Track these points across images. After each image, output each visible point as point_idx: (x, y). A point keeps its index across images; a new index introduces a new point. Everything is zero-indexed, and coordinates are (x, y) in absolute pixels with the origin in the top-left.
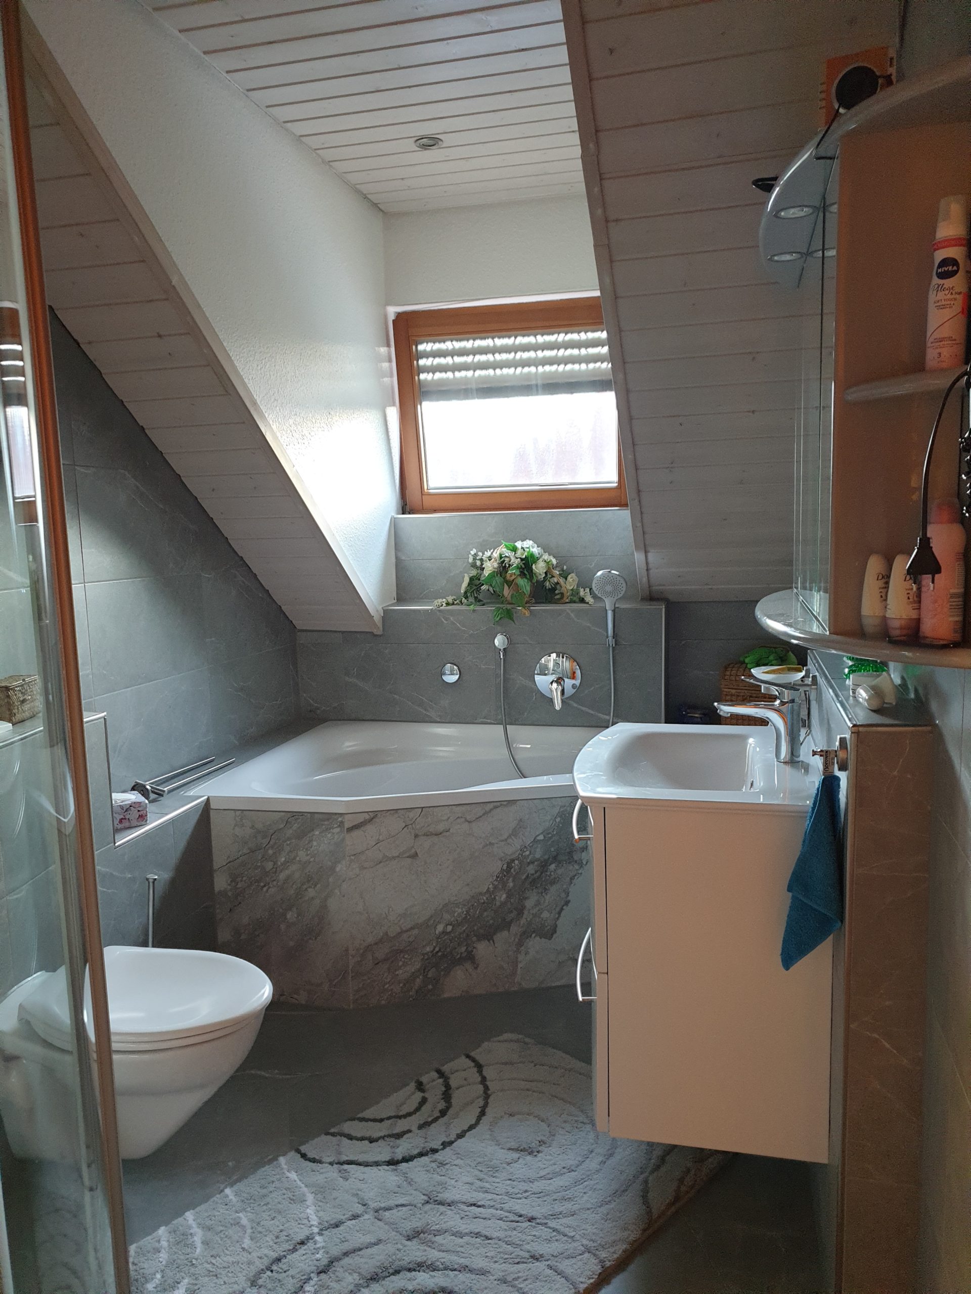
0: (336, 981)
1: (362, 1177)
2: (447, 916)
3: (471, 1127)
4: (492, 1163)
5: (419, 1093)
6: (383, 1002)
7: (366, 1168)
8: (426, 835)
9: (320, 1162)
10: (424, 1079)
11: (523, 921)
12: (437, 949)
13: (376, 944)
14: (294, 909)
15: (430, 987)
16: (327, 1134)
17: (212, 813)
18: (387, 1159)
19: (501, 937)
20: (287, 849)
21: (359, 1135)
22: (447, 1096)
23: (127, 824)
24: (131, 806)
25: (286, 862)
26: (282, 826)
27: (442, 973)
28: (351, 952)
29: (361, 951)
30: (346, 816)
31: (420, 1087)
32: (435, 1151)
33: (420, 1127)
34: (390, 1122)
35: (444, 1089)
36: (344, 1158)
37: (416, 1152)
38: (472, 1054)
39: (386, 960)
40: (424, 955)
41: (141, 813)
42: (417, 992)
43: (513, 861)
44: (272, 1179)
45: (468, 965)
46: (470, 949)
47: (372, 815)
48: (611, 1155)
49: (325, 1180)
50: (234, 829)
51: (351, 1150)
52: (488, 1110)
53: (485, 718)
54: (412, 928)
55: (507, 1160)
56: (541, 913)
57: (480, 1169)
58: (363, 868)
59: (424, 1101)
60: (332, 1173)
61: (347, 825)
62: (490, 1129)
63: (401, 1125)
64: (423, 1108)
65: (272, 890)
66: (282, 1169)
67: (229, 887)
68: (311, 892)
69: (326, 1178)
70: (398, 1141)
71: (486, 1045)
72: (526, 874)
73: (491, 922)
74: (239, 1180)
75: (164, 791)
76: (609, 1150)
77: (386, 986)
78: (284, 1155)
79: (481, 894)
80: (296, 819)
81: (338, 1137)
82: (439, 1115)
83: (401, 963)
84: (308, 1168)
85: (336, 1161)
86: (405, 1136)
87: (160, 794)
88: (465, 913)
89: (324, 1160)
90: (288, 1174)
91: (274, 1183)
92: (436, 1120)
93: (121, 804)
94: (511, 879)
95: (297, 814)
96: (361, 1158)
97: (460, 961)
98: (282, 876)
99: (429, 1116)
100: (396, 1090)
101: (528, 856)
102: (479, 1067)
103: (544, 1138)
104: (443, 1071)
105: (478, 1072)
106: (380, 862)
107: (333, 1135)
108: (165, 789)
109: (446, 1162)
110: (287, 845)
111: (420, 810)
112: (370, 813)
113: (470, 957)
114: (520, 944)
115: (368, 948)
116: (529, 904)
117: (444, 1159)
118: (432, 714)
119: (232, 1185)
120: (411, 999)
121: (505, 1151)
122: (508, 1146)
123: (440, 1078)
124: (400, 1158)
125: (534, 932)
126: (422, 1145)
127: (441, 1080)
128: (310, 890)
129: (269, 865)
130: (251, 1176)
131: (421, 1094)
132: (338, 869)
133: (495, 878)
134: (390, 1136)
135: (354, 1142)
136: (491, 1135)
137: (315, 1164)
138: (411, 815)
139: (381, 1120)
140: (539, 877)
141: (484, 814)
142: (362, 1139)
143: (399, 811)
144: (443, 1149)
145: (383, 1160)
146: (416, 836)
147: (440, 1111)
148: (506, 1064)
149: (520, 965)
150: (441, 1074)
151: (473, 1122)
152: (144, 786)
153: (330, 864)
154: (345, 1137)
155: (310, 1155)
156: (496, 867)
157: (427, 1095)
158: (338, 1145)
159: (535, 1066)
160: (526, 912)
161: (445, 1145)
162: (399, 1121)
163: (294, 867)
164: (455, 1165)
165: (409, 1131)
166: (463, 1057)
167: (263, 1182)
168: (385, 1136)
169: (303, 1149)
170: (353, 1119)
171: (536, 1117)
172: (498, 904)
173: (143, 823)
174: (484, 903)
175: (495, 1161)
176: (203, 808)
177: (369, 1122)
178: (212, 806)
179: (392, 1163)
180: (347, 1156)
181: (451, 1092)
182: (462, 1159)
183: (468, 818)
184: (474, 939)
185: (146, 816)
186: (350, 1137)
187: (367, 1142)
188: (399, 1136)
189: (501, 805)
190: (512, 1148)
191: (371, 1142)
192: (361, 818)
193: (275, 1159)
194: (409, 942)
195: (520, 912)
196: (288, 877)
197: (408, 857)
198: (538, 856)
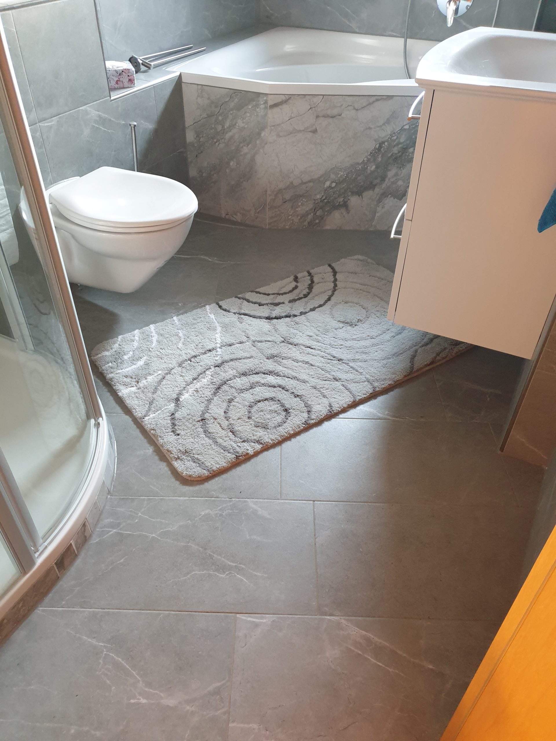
0: (259, 210)
1: (250, 323)
2: (333, 176)
3: (320, 306)
4: (326, 327)
5: (294, 282)
6: (287, 227)
7: (254, 319)
8: (324, 116)
9: (229, 311)
10: (299, 275)
11: (384, 186)
12: (324, 198)
13: (284, 189)
14: (235, 160)
15: (317, 221)
16: (236, 297)
17: (183, 85)
18: (267, 316)
19: (368, 195)
20: (231, 117)
21: (254, 301)
22: (311, 287)
23: (121, 86)
24: (123, 72)
25: (230, 127)
26: (227, 100)
27: (326, 213)
28: (269, 193)
29: (275, 193)
30: (270, 96)
31: (296, 279)
32: (295, 316)
33: (290, 302)
34: (273, 296)
35: (310, 282)
36: (243, 312)
37: (284, 315)
38: (333, 265)
39: (290, 200)
40: (315, 200)
41: (130, 78)
42: (309, 223)
43: (383, 142)
44: (200, 316)
45: (343, 210)
46: (345, 200)
47: (287, 97)
48: (400, 333)
49: (229, 321)
50: (197, 99)
51: (247, 308)
52: (332, 298)
53: (392, 31)
54: (310, 181)
55: (336, 327)
56: (397, 182)
57: (319, 329)
58: (278, 136)
59: (296, 287)
60: (234, 318)
61: (270, 103)
62: (331, 309)
63: (279, 299)
64: (294, 291)
65: (222, 146)
66: (207, 312)
67: (195, 141)
68: (245, 150)
69: (230, 320)
70: (275, 307)
71: (343, 260)
72: (392, 153)
73: (362, 183)
74: (182, 314)
75: (151, 65)
76: (399, 330)
77: (290, 217)
78: (209, 305)
79: (358, 164)
80: (237, 95)
81: (242, 300)
82: (303, 296)
83: (300, 204)
84: (221, 314)
85: (238, 312)
86: (280, 305)
87: (148, 67)
88: (345, 175)
89: (231, 311)
90: (210, 315)
91: (201, 318)
92: (300, 299)
93: (116, 69)
94: (380, 155)
95: (237, 91)
96: (252, 313)
97: (339, 207)
98: (228, 136)
99: (296, 296)
100: (282, 279)
101: (395, 140)
102: (335, 273)
103: (361, 318)
104: (311, 272)
105: (333, 275)
106: (291, 133)
107: (239, 298)
108: (152, 64)
109: (300, 323)
110: (231, 114)
111: (322, 97)
112: (286, 96)
113: (345, 205)
114: (380, 201)
115: (280, 191)
116: (390, 174)
117: (299, 321)
118: (353, 25)
119: (178, 315)
120: (304, 227)
121: (336, 322)
122: (339, 319)
123: (309, 276)
124: (274, 316)
125: (390, 194)
126: (289, 312)
127: (309, 277)
128: (244, 148)
129: (219, 128)
130: (189, 313)
131: (296, 284)
132: (262, 135)
133: (369, 153)
134: (271, 304)
135: (250, 304)
136: (330, 312)
137: (226, 312)
138: (315, 100)
139: (268, 295)
140: (400, 156)
141: (367, 105)
142: (255, 303)
143: (306, 96)
144: (301, 315)
145: (264, 316)
146: (317, 117)
147: (304, 295)
148: (352, 273)
149: (377, 215)
150: (310, 274)
151: (322, 303)
152: (136, 59)
153: (258, 131)
154: (245, 300)
155: (224, 307)
156: (371, 145)
157: (298, 284)
158: (241, 304)
159: (370, 276)
160: (387, 180)
161: (302, 313)
162: (279, 296)
163: (234, 131)
164: (305, 325)
165: (283, 303)
166: (327, 266)
167: (195, 317)
168: (268, 303)
169: (221, 303)
170: (252, 292)
171: (361, 306)
172: (369, 172)
173: (132, 85)
174: (359, 170)
175: (328, 326)
176: (177, 81)
177: (261, 295)
178: (184, 80)
179: (269, 318)
180: (244, 311)
181: (314, 284)
182: (309, 322)
183: (356, 107)
184: (350, 193)
185: (134, 80)
186: (248, 301)
187: (257, 305)
188: (277, 304)
189: (381, 99)
190: (341, 321)
191: (260, 306)
192: (279, 99)
193: (204, 306)
194: (306, 190)
195: (383, 179)
196: (232, 137)
197: (310, 132)
198: (402, 140)
